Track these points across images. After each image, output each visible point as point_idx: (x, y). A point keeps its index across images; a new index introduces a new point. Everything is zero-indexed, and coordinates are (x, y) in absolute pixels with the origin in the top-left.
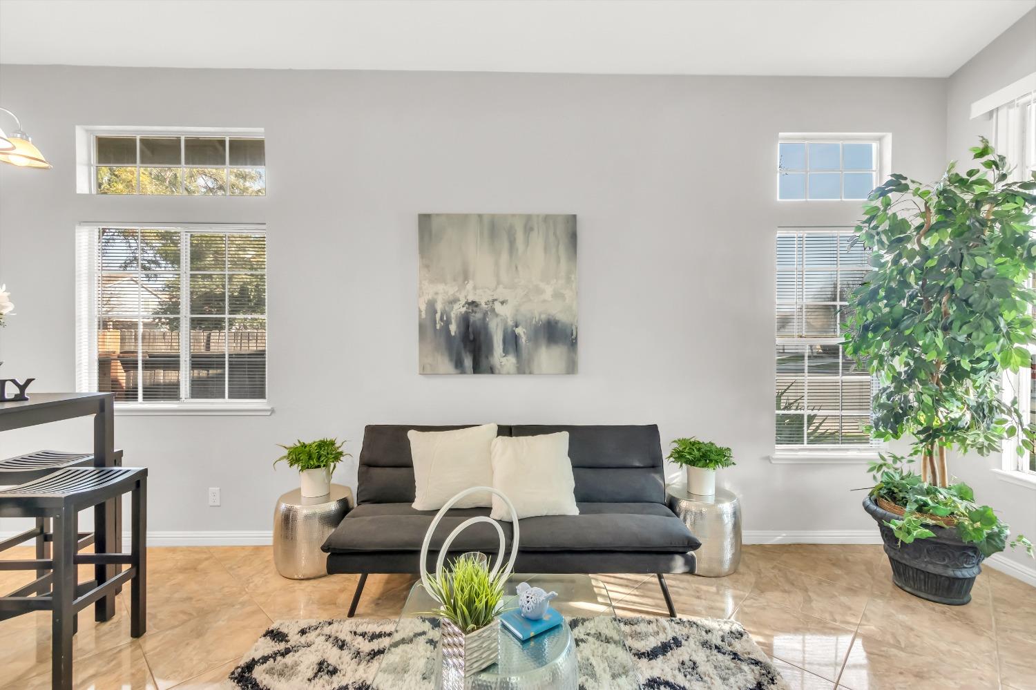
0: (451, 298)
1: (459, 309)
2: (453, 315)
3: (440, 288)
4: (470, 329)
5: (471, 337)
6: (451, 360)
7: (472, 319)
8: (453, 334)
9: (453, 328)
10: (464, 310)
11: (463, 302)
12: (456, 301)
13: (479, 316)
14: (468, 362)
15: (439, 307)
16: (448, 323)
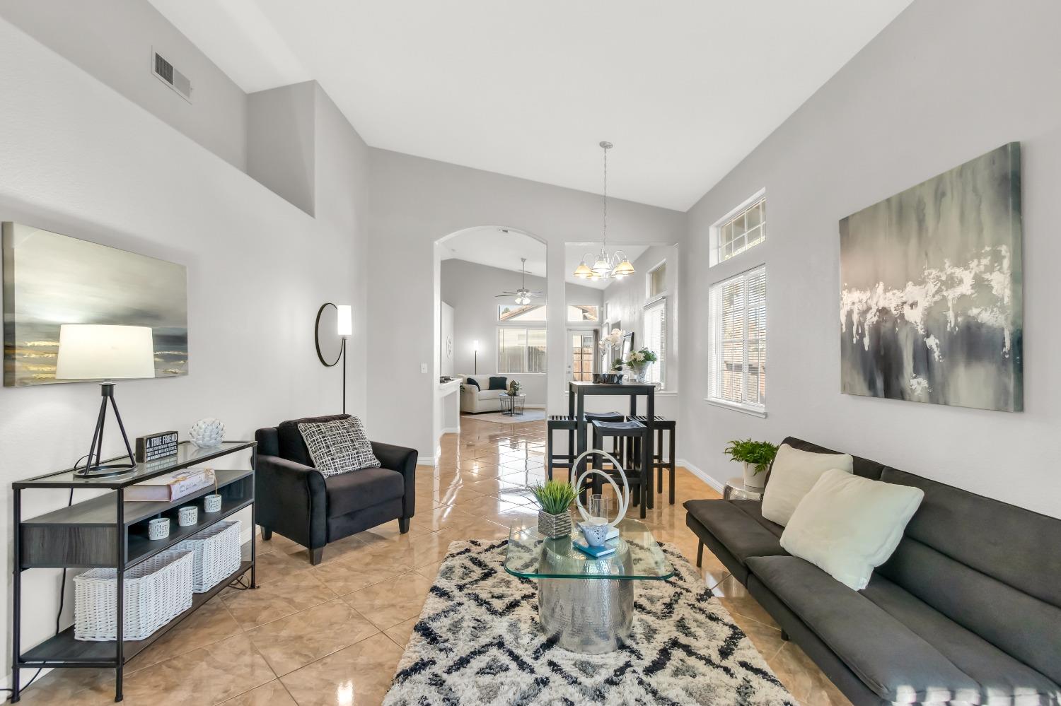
0: (865, 307)
1: (872, 318)
2: (866, 327)
3: (856, 295)
4: (881, 343)
5: (882, 353)
6: (865, 379)
7: (883, 330)
8: (866, 349)
9: (866, 341)
10: (875, 319)
11: (874, 310)
12: (869, 309)
13: (888, 325)
14: (880, 384)
15: (855, 318)
16: (862, 336)
